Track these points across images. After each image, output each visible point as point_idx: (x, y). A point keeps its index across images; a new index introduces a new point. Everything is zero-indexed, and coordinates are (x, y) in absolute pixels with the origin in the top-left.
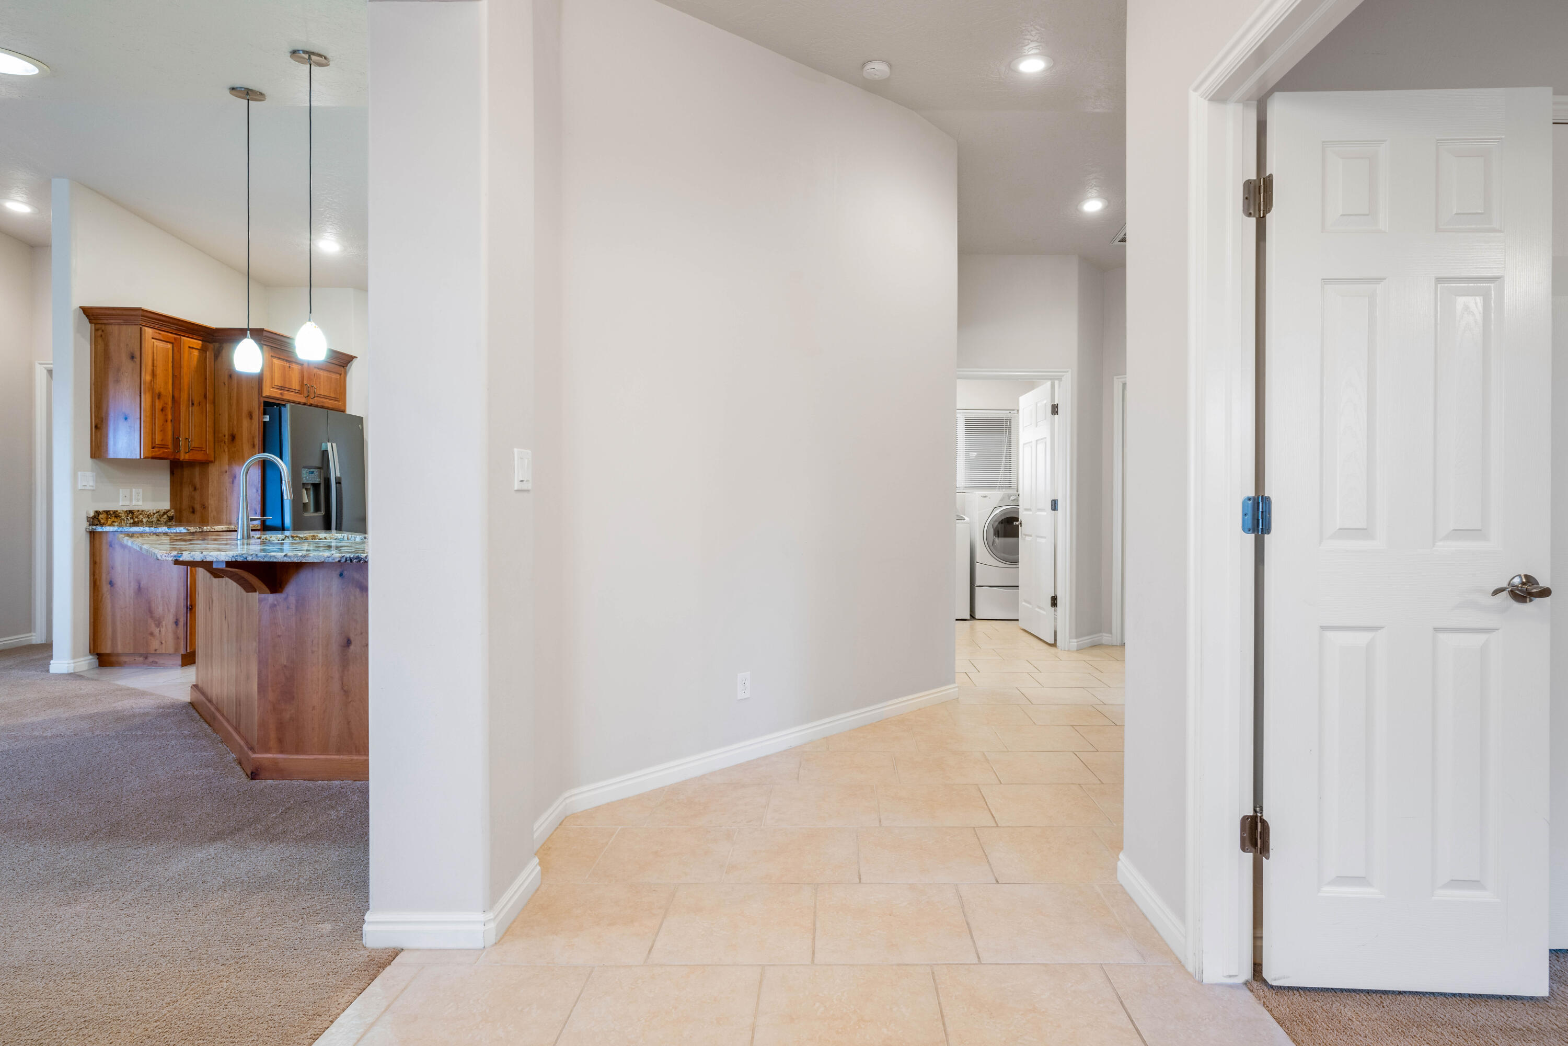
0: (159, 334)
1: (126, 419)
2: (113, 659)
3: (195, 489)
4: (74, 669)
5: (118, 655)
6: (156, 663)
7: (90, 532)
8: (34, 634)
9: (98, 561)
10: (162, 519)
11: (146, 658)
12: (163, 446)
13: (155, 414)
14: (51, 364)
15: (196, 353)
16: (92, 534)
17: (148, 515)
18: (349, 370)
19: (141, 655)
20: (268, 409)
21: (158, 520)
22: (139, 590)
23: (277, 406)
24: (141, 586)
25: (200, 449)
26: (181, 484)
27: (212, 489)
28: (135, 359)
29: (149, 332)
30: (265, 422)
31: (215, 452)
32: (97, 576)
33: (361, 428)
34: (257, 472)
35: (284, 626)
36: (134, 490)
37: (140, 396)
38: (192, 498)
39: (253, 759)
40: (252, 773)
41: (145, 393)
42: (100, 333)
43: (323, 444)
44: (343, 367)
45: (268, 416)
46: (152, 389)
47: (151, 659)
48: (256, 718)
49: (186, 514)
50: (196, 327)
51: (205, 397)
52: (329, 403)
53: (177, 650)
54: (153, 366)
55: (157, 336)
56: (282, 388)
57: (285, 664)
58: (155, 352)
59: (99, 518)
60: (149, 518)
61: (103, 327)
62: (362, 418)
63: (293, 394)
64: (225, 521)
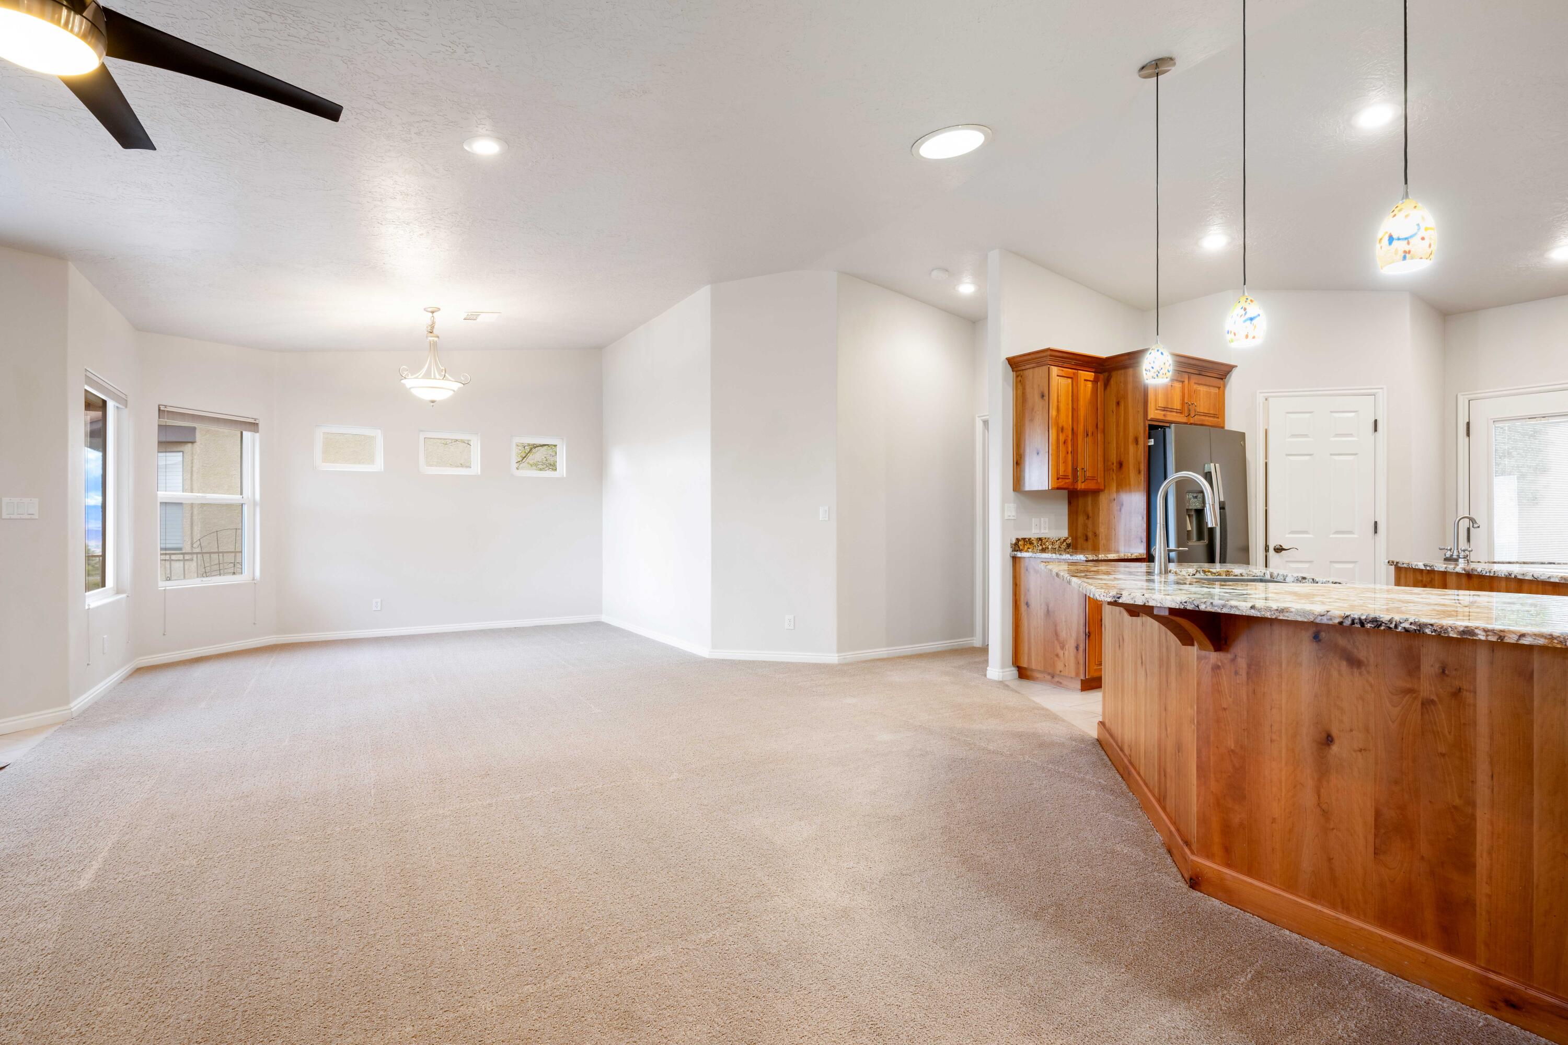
0: (1062, 370)
1: (1038, 454)
2: (1029, 673)
3: (1088, 517)
4: (1002, 678)
5: (1032, 670)
6: (1061, 683)
7: (1013, 557)
8: (975, 639)
9: (1018, 583)
10: (1062, 546)
11: (1053, 677)
12: (1065, 477)
13: (1059, 446)
14: (988, 415)
15: (1090, 385)
16: (1014, 558)
17: (1053, 543)
18: (1228, 382)
19: (1049, 674)
20: (1153, 432)
21: (1059, 547)
22: (1048, 613)
23: (1161, 428)
24: (1050, 608)
25: (1093, 478)
26: (1077, 512)
27: (1102, 517)
28: (1044, 398)
29: (1055, 370)
30: (1150, 447)
31: (1104, 480)
32: (1017, 597)
33: (1243, 445)
34: (1143, 499)
35: (1231, 697)
36: (1042, 519)
37: (1049, 431)
38: (1085, 526)
39: (1192, 861)
40: (1191, 879)
41: (1052, 428)
42: (1019, 378)
43: (1206, 465)
44: (1222, 379)
45: (1153, 440)
46: (1057, 424)
47: (1056, 679)
48: (1194, 808)
49: (1081, 541)
50: (1090, 360)
51: (1097, 427)
52: (1208, 420)
53: (1077, 674)
54: (1058, 402)
55: (1061, 373)
56: (1165, 409)
57: (1232, 748)
58: (1059, 388)
59: (1019, 545)
60: (1053, 545)
61: (1021, 373)
62: (1244, 433)
63: (1175, 414)
64: (1113, 549)
